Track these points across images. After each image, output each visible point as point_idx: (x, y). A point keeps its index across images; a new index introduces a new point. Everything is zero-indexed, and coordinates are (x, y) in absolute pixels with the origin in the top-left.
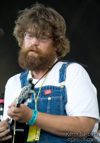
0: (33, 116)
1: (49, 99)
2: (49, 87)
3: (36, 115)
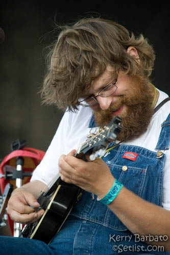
1: (125, 168)
2: (137, 149)
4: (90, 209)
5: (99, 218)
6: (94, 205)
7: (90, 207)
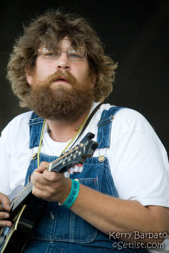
0: (71, 192)
3: (78, 189)
4: (53, 230)
5: (64, 236)
6: (55, 225)
7: (52, 227)
